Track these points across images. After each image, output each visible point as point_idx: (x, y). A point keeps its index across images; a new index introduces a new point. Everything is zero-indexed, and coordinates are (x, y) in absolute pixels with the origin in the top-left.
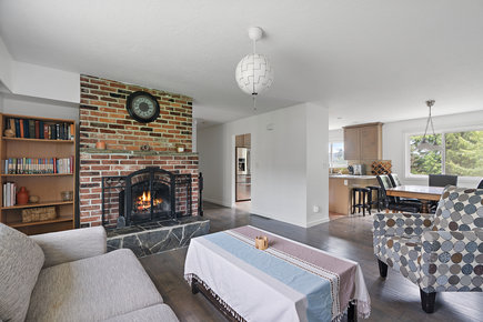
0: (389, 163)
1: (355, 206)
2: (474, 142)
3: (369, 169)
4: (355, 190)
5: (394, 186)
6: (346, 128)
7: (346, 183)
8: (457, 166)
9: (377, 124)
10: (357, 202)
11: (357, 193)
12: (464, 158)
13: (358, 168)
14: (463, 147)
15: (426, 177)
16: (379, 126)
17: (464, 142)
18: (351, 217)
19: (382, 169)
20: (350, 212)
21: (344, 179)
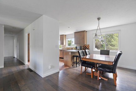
0: (89, 45)
1: (74, 63)
2: (115, 40)
3: (82, 48)
4: (74, 56)
5: (87, 55)
6: (75, 33)
8: (111, 47)
9: (84, 31)
11: (75, 58)
12: (112, 45)
13: (78, 48)
14: (112, 41)
15: (100, 50)
16: (85, 32)
17: (113, 40)
18: (72, 68)
19: (86, 48)
20: (71, 66)
21: (70, 52)
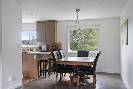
0: (60, 44)
1: (41, 72)
2: (94, 36)
3: (51, 48)
4: (41, 61)
5: (62, 58)
6: (38, 22)
7: (35, 57)
8: (89, 46)
9: (54, 21)
10: (42, 69)
11: (42, 63)
12: (91, 43)
13: (44, 48)
15: (76, 52)
16: (55, 23)
17: (92, 35)
18: (38, 79)
19: (57, 48)
20: (37, 76)
21: (35, 54)
